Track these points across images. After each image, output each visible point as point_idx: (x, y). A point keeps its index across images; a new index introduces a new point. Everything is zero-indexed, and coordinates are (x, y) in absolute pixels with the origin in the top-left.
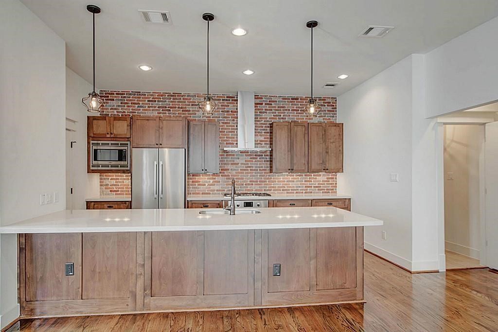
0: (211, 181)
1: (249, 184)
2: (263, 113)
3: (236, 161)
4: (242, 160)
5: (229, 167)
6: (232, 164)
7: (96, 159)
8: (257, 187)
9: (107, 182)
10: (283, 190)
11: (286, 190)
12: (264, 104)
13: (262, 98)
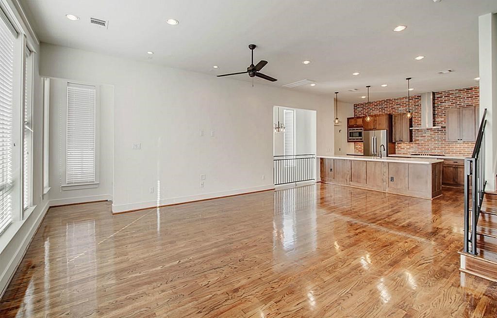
0: (408, 146)
1: (433, 149)
2: (443, 102)
3: (424, 135)
4: (428, 134)
5: (420, 138)
6: (421, 137)
7: (350, 136)
8: (439, 151)
9: (356, 147)
10: (460, 154)
11: (462, 154)
12: (443, 97)
13: (441, 93)
